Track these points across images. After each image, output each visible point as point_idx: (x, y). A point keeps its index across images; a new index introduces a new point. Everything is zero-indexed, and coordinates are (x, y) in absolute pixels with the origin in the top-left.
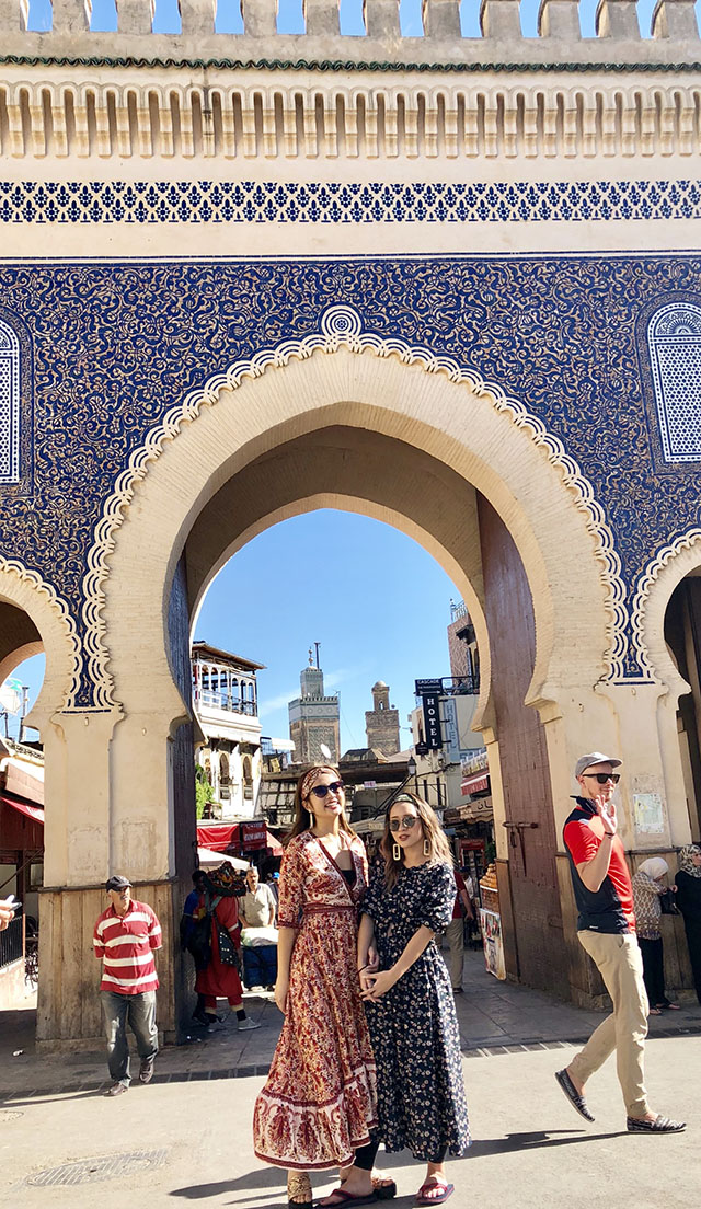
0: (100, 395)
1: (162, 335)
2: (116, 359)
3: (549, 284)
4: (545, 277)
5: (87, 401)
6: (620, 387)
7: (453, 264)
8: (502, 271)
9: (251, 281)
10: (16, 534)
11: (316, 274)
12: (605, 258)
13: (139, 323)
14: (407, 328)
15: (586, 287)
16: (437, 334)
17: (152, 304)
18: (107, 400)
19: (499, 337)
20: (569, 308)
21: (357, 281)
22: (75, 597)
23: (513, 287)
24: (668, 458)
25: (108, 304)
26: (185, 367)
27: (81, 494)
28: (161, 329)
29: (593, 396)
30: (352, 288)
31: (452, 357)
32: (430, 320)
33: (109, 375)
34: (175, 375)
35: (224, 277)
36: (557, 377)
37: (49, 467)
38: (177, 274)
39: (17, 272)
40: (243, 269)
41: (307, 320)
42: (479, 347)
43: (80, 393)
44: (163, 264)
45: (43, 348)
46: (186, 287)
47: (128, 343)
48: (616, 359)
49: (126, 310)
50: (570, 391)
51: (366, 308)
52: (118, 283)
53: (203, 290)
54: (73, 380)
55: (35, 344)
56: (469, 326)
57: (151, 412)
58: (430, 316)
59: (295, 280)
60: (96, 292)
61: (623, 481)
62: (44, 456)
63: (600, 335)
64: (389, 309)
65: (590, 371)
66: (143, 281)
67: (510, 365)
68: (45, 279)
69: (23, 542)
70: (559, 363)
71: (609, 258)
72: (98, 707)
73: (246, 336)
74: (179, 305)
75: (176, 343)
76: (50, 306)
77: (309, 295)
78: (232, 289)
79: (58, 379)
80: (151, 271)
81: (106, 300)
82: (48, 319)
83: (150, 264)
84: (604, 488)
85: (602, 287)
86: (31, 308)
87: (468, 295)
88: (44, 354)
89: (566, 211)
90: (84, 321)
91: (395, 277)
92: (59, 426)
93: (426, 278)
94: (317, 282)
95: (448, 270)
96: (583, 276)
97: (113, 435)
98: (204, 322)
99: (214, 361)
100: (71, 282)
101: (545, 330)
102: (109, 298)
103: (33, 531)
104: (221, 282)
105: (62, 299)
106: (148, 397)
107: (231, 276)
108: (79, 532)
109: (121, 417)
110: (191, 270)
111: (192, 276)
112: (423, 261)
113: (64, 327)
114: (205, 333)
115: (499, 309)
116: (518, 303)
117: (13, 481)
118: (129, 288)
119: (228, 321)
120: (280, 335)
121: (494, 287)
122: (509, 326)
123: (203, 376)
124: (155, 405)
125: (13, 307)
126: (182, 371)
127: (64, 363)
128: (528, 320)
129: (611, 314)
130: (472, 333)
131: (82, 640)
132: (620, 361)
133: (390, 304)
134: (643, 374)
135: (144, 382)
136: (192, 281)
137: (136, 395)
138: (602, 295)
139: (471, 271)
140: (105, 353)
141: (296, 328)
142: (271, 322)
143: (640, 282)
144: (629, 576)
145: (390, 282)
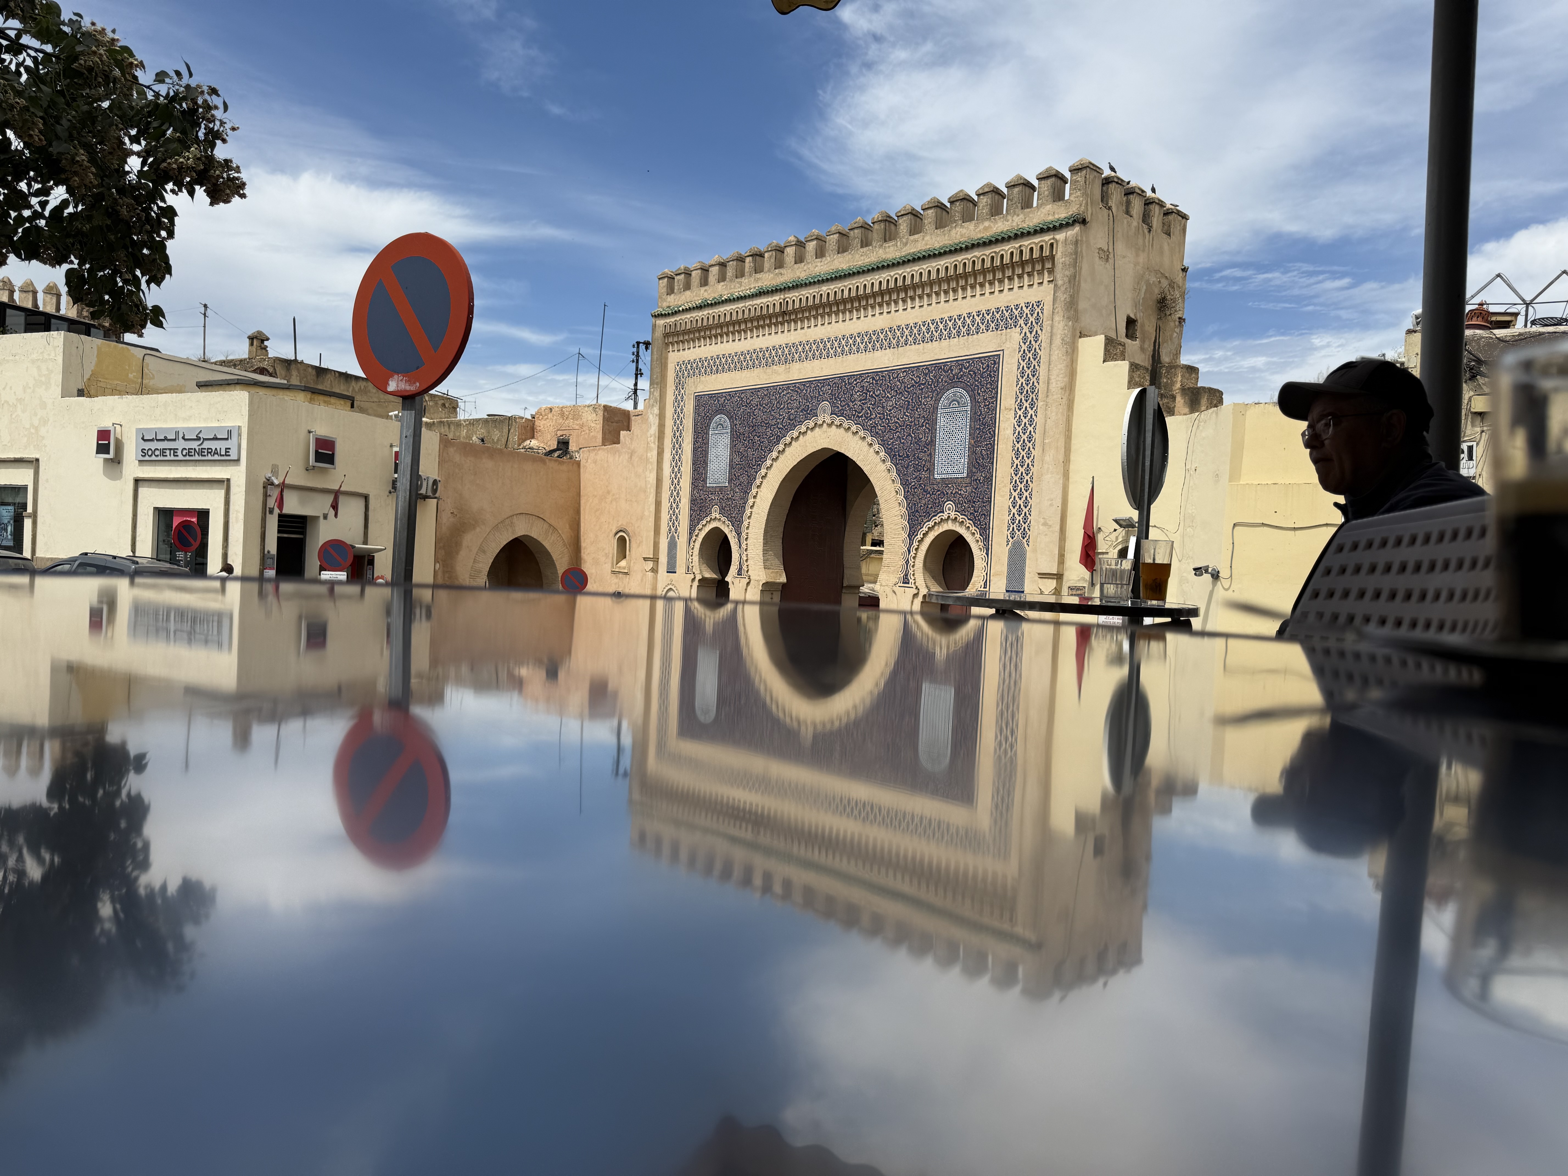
0: (751, 448)
1: (769, 421)
2: (756, 432)
3: (902, 383)
4: (901, 379)
6: (922, 438)
7: (867, 375)
8: (885, 377)
9: (798, 392)
10: (726, 507)
11: (819, 386)
12: (927, 366)
13: (763, 415)
14: (847, 411)
15: (916, 383)
16: (857, 413)
17: (767, 405)
18: (753, 450)
19: (878, 413)
20: (908, 395)
21: (832, 388)
22: (740, 531)
23: (888, 386)
24: (936, 476)
25: (755, 407)
26: (775, 434)
27: (743, 490)
28: (769, 418)
29: (911, 444)
30: (831, 391)
31: (860, 425)
32: (855, 407)
35: (789, 391)
36: (898, 433)
37: (735, 480)
38: (776, 391)
39: (731, 395)
40: (796, 386)
41: (813, 409)
42: (871, 419)
43: (745, 448)
44: (772, 386)
45: (736, 428)
46: (778, 397)
47: (759, 425)
48: (923, 422)
49: (760, 409)
50: (902, 441)
51: (834, 402)
52: (758, 397)
53: (783, 397)
55: (734, 427)
56: (869, 408)
57: (764, 455)
58: (855, 404)
59: (812, 390)
60: (752, 402)
61: (916, 488)
62: (735, 475)
63: (918, 410)
64: (841, 402)
65: (912, 430)
66: (765, 395)
67: (881, 428)
68: (739, 397)
69: (727, 510)
70: (901, 426)
71: (929, 365)
73: (793, 418)
74: (775, 405)
75: (773, 424)
76: (739, 409)
77: (816, 397)
78: (792, 396)
79: (740, 441)
80: (768, 390)
82: (738, 415)
83: (768, 387)
84: (908, 491)
85: (924, 382)
86: (734, 410)
88: (737, 431)
89: (915, 339)
91: (846, 384)
92: (739, 462)
93: (856, 384)
94: (819, 390)
95: (865, 379)
96: (916, 377)
97: (753, 465)
98: (782, 413)
99: (785, 431)
100: (745, 398)
101: (897, 408)
102: (755, 404)
103: (730, 506)
104: (788, 393)
105: (743, 405)
106: (764, 449)
107: (791, 390)
108: (742, 507)
109: (756, 458)
110: (779, 389)
112: (856, 375)
113: (743, 418)
114: (781, 418)
115: (881, 398)
116: (889, 395)
117: (726, 485)
118: (761, 399)
119: (789, 412)
120: (804, 418)
121: (881, 387)
122: (883, 407)
123: (780, 438)
124: (765, 452)
125: (729, 410)
126: (774, 437)
127: (742, 435)
128: (891, 403)
129: (925, 397)
130: (869, 412)
132: (924, 424)
133: (842, 399)
134: (933, 430)
136: (780, 394)
137: (760, 448)
138: (923, 387)
140: (753, 429)
141: (810, 414)
142: (802, 411)
143: (940, 378)
144: (911, 535)
145: (844, 388)
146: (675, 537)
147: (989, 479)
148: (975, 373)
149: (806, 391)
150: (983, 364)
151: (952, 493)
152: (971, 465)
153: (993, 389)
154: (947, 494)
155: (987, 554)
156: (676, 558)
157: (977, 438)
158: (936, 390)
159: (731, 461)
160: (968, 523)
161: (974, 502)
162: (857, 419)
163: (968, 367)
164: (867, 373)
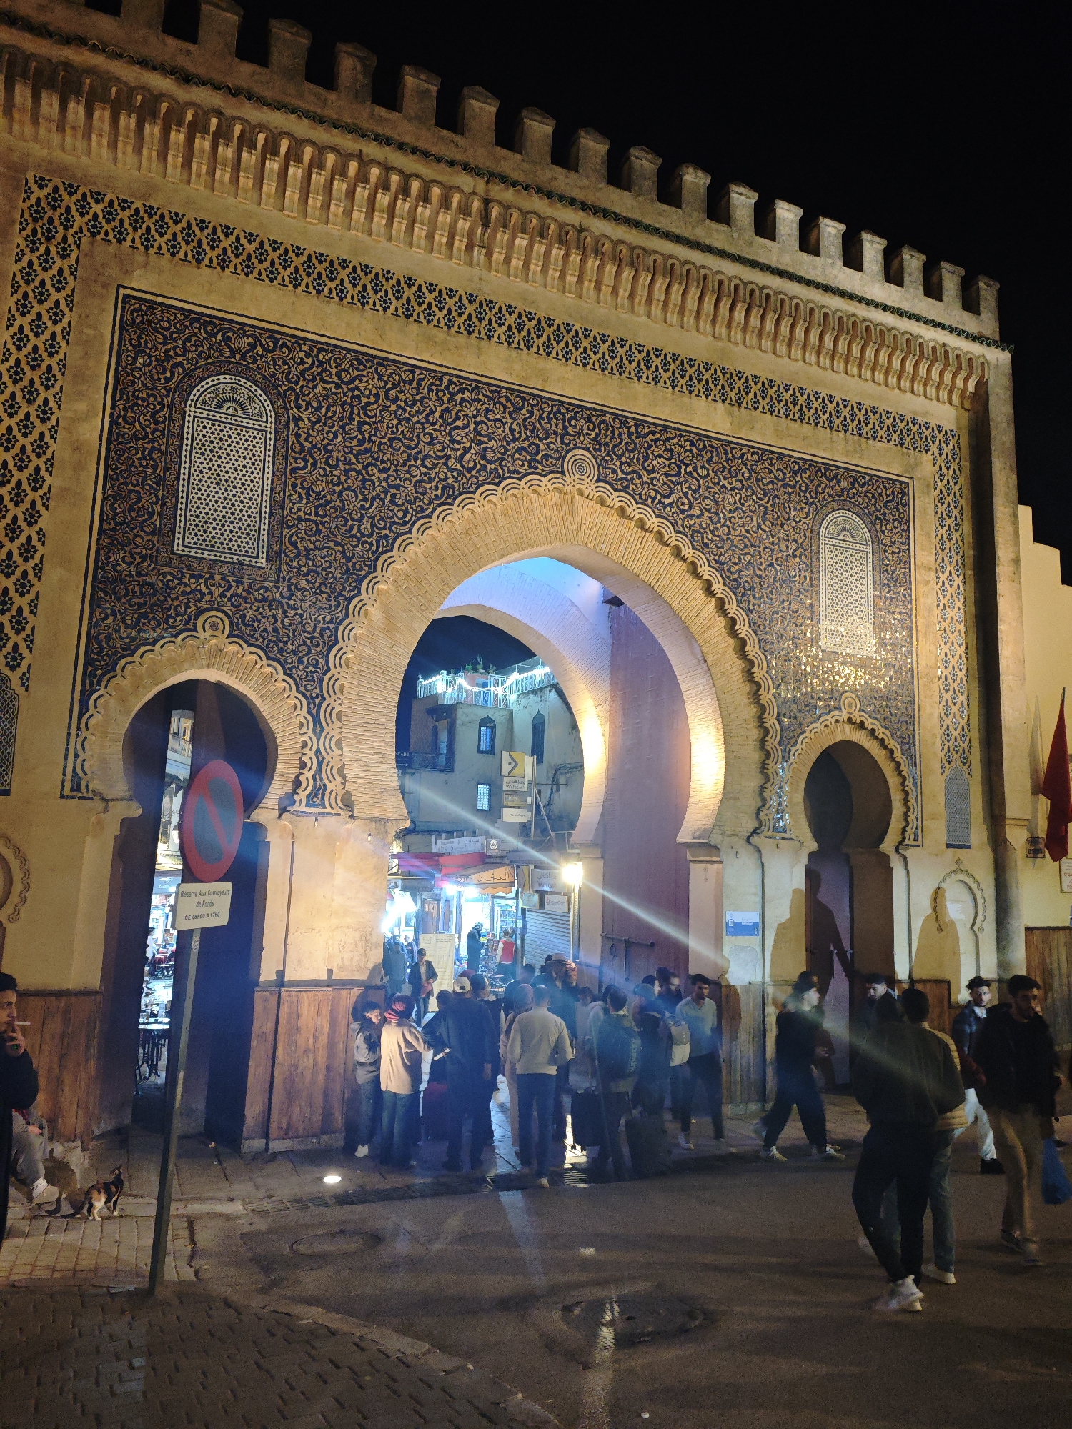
0: (354, 491)
1: (418, 443)
2: (372, 456)
3: (751, 471)
4: (749, 464)
5: (340, 493)
6: (795, 576)
7: (678, 433)
8: (716, 449)
9: (505, 407)
10: (259, 621)
11: (563, 415)
12: (796, 458)
13: (398, 424)
14: (636, 485)
15: (779, 480)
16: (659, 497)
17: (411, 408)
18: (360, 497)
19: (708, 511)
20: (765, 496)
21: (597, 430)
22: (314, 695)
23: (724, 467)
24: (823, 647)
25: (369, 398)
26: (437, 479)
27: (328, 590)
28: (418, 436)
30: (593, 436)
31: (668, 520)
32: (655, 482)
33: (364, 472)
34: (428, 486)
35: (481, 397)
36: (749, 557)
37: (297, 557)
38: (438, 383)
39: (278, 340)
40: (499, 393)
41: (552, 458)
42: (691, 516)
43: (334, 485)
44: (426, 369)
45: (299, 428)
46: (445, 398)
47: (385, 443)
48: (795, 550)
49: (385, 408)
50: (759, 573)
51: (603, 459)
52: (380, 377)
53: (461, 405)
54: (328, 469)
55: (292, 425)
56: (686, 494)
57: (402, 518)
58: (655, 478)
59: (545, 415)
60: (357, 382)
62: (294, 544)
63: (785, 527)
64: (622, 464)
65: (775, 557)
66: (404, 382)
67: (714, 538)
68: (308, 355)
69: (265, 630)
70: (752, 545)
71: (800, 458)
72: (328, 810)
73: (496, 461)
74: (437, 415)
75: (431, 453)
76: (311, 385)
77: (555, 433)
78: (487, 410)
79: (314, 465)
80: (413, 372)
81: (367, 393)
82: (307, 398)
83: (413, 366)
85: (791, 483)
86: (290, 382)
87: (687, 465)
88: (300, 436)
89: (771, 406)
90: (344, 410)
91: (630, 434)
92: (310, 514)
93: (655, 441)
94: (564, 421)
95: (673, 438)
96: (778, 470)
97: (363, 535)
98: (459, 438)
99: (465, 480)
100: (333, 365)
101: (744, 512)
102: (371, 391)
103: (276, 621)
104: (478, 400)
105: (323, 380)
106: (400, 503)
107: (487, 396)
108: (323, 629)
109: (373, 518)
110: (451, 382)
111: (451, 388)
112: (654, 424)
113: (323, 411)
114: (458, 449)
115: (711, 485)
116: (726, 482)
117: (258, 565)
118: (389, 385)
119: (481, 443)
120: (526, 467)
121: (708, 463)
122: (716, 502)
123: (454, 492)
124: (406, 513)
125: (271, 376)
126: (433, 484)
127: (319, 449)
128: (732, 501)
129: (795, 509)
130: (686, 502)
131: (318, 741)
132: (797, 553)
133: (623, 459)
134: (813, 568)
135: (397, 487)
136: (450, 393)
137: (389, 498)
138: (790, 490)
139: (692, 444)
140: (362, 448)
141: (540, 463)
143: (819, 485)
148: (874, 497)
152: (880, 639)
153: (903, 531)
157: (886, 598)
158: (813, 503)
160: (881, 732)
161: (888, 699)
162: (660, 507)
164: (679, 429)
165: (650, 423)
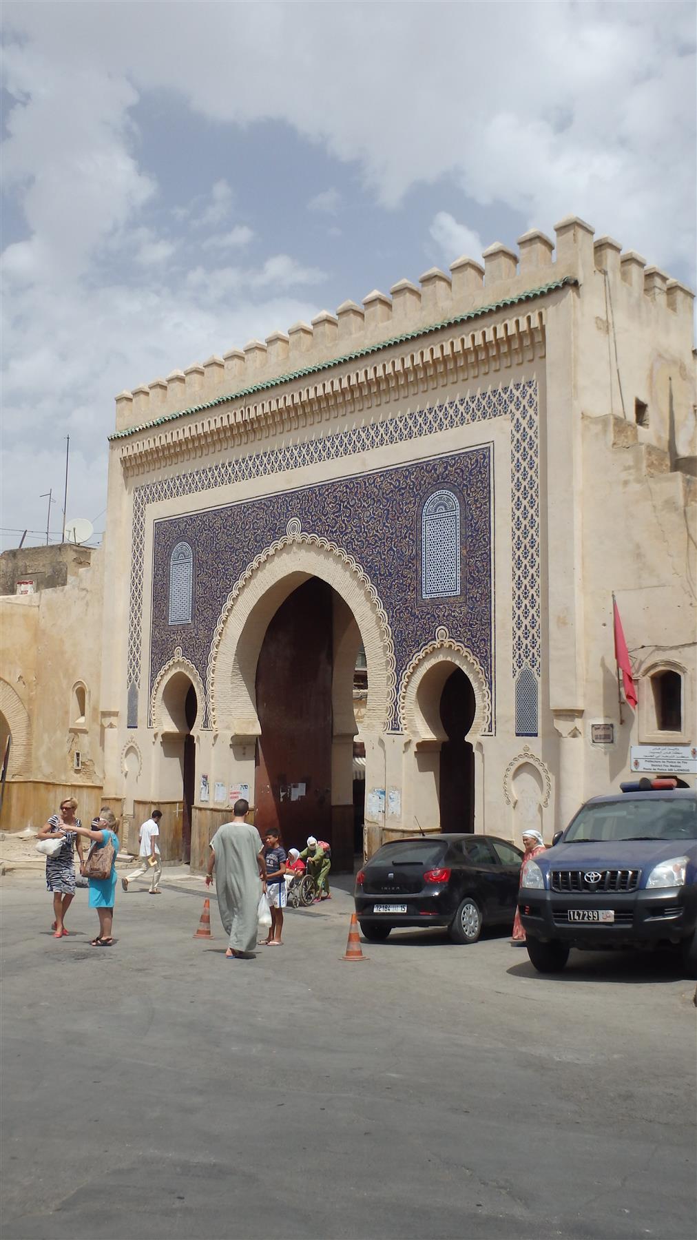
0: (215, 578)
1: (234, 544)
2: (220, 559)
3: (380, 489)
4: (378, 484)
5: (211, 581)
6: (406, 551)
8: (360, 484)
11: (287, 500)
13: (227, 538)
14: (319, 526)
15: (396, 488)
16: (330, 528)
17: (231, 527)
18: (217, 580)
19: (356, 526)
21: (301, 502)
22: (204, 677)
23: (364, 494)
24: (424, 596)
25: (218, 530)
26: (240, 560)
27: (208, 628)
28: (234, 541)
29: (393, 559)
30: (299, 506)
31: (335, 541)
32: (328, 520)
33: (217, 567)
34: (237, 565)
35: (255, 508)
36: (378, 548)
37: (199, 615)
38: (240, 510)
39: (192, 519)
40: (262, 502)
41: (282, 527)
42: (347, 534)
43: (209, 577)
44: (236, 505)
46: (243, 517)
47: (224, 550)
48: (406, 533)
50: (383, 557)
51: (304, 517)
52: (222, 518)
53: (248, 517)
54: (207, 571)
55: (197, 555)
56: (344, 521)
57: (229, 584)
58: (328, 518)
59: (279, 505)
60: (215, 524)
61: (402, 612)
62: (198, 610)
63: (400, 519)
64: (312, 516)
65: (393, 543)
66: (229, 516)
67: (359, 543)
68: (201, 520)
69: (191, 651)
70: (380, 540)
71: (410, 466)
72: (209, 729)
73: (259, 540)
74: (240, 527)
75: (238, 547)
76: (202, 534)
77: (284, 513)
78: (257, 514)
79: (203, 571)
80: (232, 510)
81: (218, 528)
82: (201, 541)
83: (231, 506)
84: (393, 617)
85: (404, 486)
86: (196, 536)
87: (344, 502)
88: (199, 559)
89: (392, 438)
90: (211, 540)
91: (316, 497)
92: (202, 594)
93: (328, 495)
94: (287, 505)
95: (338, 488)
97: (218, 598)
98: (247, 535)
100: (208, 520)
101: (375, 519)
102: (219, 526)
103: (194, 646)
104: (254, 511)
106: (229, 577)
107: (257, 507)
108: (206, 646)
109: (220, 588)
111: (244, 510)
112: (328, 484)
113: (205, 544)
114: (247, 541)
115: (357, 509)
116: (365, 504)
117: (189, 623)
118: (225, 520)
120: (272, 538)
121: (355, 495)
122: (360, 519)
124: (231, 581)
126: (239, 563)
127: (205, 563)
128: (369, 514)
129: (406, 504)
130: (344, 526)
131: (205, 698)
132: (407, 535)
133: (313, 513)
134: (418, 542)
136: (245, 513)
137: (225, 576)
138: (403, 491)
139: (347, 487)
140: (217, 556)
141: (277, 534)
142: (269, 531)
143: (422, 480)
144: (399, 670)
145: (314, 500)
146: (135, 686)
147: (487, 597)
148: (462, 471)
149: (273, 507)
150: (471, 459)
151: (444, 616)
152: (465, 580)
153: (485, 487)
154: (439, 616)
155: (491, 689)
156: (137, 709)
157: (470, 546)
158: (418, 494)
159: (194, 593)
160: (465, 651)
161: (471, 625)
162: (331, 534)
163: (454, 465)
164: (340, 481)
165: (326, 485)
